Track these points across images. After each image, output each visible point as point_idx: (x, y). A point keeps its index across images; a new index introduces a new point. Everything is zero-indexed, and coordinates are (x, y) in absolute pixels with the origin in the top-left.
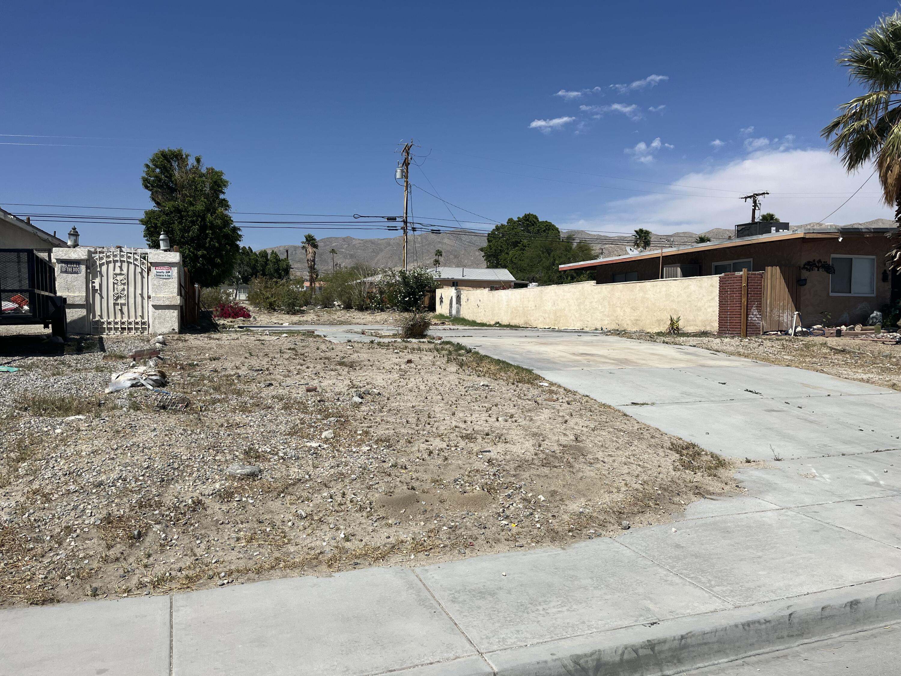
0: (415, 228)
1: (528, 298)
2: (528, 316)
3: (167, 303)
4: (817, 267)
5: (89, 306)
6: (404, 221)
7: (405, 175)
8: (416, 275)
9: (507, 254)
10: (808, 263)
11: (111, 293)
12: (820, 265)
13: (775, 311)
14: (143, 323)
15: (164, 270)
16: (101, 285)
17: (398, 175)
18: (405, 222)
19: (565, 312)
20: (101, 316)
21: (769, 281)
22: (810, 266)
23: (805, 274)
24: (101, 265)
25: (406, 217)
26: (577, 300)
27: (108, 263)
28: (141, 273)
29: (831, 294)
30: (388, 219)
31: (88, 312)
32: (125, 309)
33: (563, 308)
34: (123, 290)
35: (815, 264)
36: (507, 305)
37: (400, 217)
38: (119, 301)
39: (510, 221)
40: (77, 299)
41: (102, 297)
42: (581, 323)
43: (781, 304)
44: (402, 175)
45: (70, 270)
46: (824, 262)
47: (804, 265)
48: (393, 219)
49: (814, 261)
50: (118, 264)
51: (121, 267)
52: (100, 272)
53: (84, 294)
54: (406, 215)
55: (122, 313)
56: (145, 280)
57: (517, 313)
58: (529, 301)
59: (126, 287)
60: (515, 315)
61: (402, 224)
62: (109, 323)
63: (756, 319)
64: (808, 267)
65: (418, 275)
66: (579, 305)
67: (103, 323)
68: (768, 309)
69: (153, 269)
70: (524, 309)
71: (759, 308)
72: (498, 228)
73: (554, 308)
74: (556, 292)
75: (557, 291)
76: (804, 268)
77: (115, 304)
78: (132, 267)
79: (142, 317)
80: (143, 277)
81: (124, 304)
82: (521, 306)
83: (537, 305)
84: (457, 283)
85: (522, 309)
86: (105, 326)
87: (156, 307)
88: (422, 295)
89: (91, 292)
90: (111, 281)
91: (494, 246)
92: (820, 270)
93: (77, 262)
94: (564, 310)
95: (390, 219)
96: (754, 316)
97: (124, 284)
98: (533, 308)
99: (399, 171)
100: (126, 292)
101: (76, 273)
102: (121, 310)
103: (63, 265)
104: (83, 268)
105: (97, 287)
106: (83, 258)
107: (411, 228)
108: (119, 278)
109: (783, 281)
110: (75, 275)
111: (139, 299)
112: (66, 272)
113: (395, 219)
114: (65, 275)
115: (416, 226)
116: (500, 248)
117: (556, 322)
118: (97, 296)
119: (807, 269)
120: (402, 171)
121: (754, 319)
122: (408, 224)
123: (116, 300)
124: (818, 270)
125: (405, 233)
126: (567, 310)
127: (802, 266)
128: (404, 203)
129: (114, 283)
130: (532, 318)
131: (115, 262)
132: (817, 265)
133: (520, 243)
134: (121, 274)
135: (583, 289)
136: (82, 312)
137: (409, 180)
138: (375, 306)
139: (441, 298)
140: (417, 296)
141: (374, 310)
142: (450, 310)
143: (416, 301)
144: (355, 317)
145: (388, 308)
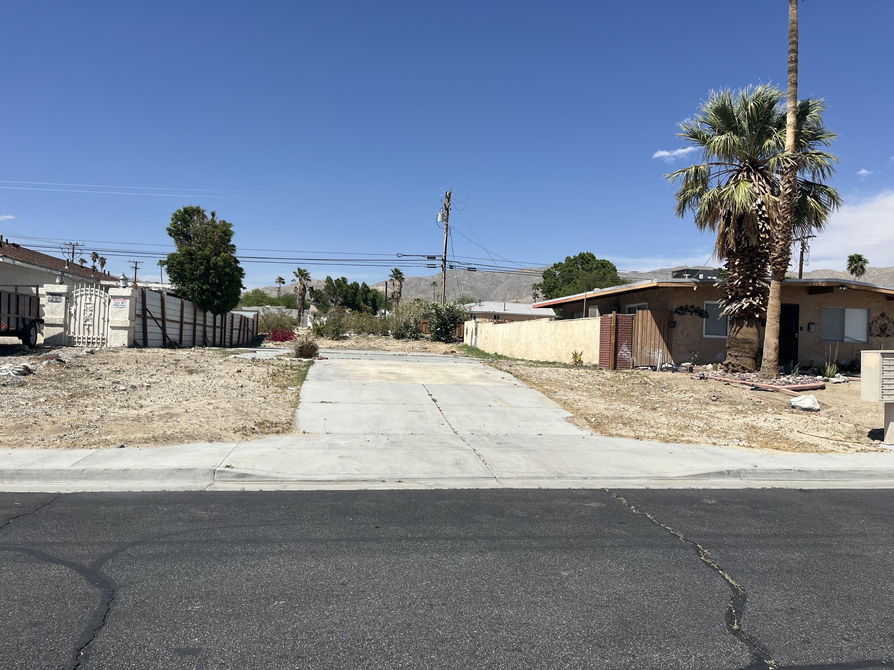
0: (452, 266)
2: (512, 348)
3: (120, 325)
4: (689, 311)
5: (66, 326)
6: (442, 260)
7: (446, 219)
8: (448, 307)
10: (681, 308)
11: (82, 316)
12: (693, 310)
13: (646, 349)
14: (103, 339)
15: (120, 301)
16: (75, 311)
17: (439, 219)
18: (445, 261)
19: (532, 345)
20: (74, 333)
21: (640, 323)
22: (682, 310)
23: (677, 318)
24: (76, 297)
25: (445, 257)
26: (538, 334)
27: (81, 295)
28: (104, 303)
29: (705, 336)
30: (428, 258)
31: (65, 330)
32: (91, 328)
33: (530, 341)
34: (91, 315)
35: (688, 309)
36: (502, 337)
37: (441, 256)
38: (87, 323)
39: (568, 259)
40: (58, 320)
41: (76, 320)
43: (653, 343)
44: (443, 219)
45: (55, 300)
46: (698, 307)
47: (676, 310)
48: (433, 258)
49: (687, 306)
50: (89, 296)
51: (90, 299)
52: (76, 302)
53: (63, 317)
54: (445, 254)
55: (89, 332)
56: (107, 308)
57: (507, 345)
58: (514, 334)
59: (93, 313)
60: (505, 346)
61: (441, 263)
62: (79, 338)
63: (626, 355)
64: (681, 312)
65: (450, 307)
66: (539, 340)
67: (75, 338)
68: (639, 347)
69: (112, 300)
70: (510, 342)
71: (630, 346)
73: (526, 341)
76: (676, 312)
77: (84, 325)
78: (98, 298)
79: (103, 335)
80: (105, 306)
81: (91, 325)
82: (509, 338)
84: (498, 316)
86: (76, 340)
87: (113, 328)
88: (453, 327)
89: (68, 315)
90: (83, 308)
92: (693, 314)
93: (60, 295)
94: (531, 343)
95: (430, 258)
96: (624, 352)
97: (92, 311)
99: (439, 215)
100: (92, 317)
101: (59, 302)
102: (88, 329)
103: (50, 296)
104: (64, 298)
105: (73, 312)
106: (63, 291)
108: (89, 306)
109: (654, 323)
110: (58, 304)
111: (101, 321)
112: (52, 301)
113: (435, 258)
114: (51, 303)
115: (453, 264)
118: (73, 319)
119: (679, 314)
120: (443, 215)
121: (624, 355)
122: (447, 263)
123: (85, 322)
124: (691, 314)
125: (444, 270)
127: (674, 310)
129: (85, 310)
131: (86, 295)
132: (689, 309)
134: (90, 304)
135: (541, 325)
136: (61, 330)
137: (449, 223)
138: (411, 335)
139: (467, 330)
140: (449, 327)
141: (409, 338)
142: (471, 341)
143: (447, 331)
144: (389, 344)
145: (423, 337)
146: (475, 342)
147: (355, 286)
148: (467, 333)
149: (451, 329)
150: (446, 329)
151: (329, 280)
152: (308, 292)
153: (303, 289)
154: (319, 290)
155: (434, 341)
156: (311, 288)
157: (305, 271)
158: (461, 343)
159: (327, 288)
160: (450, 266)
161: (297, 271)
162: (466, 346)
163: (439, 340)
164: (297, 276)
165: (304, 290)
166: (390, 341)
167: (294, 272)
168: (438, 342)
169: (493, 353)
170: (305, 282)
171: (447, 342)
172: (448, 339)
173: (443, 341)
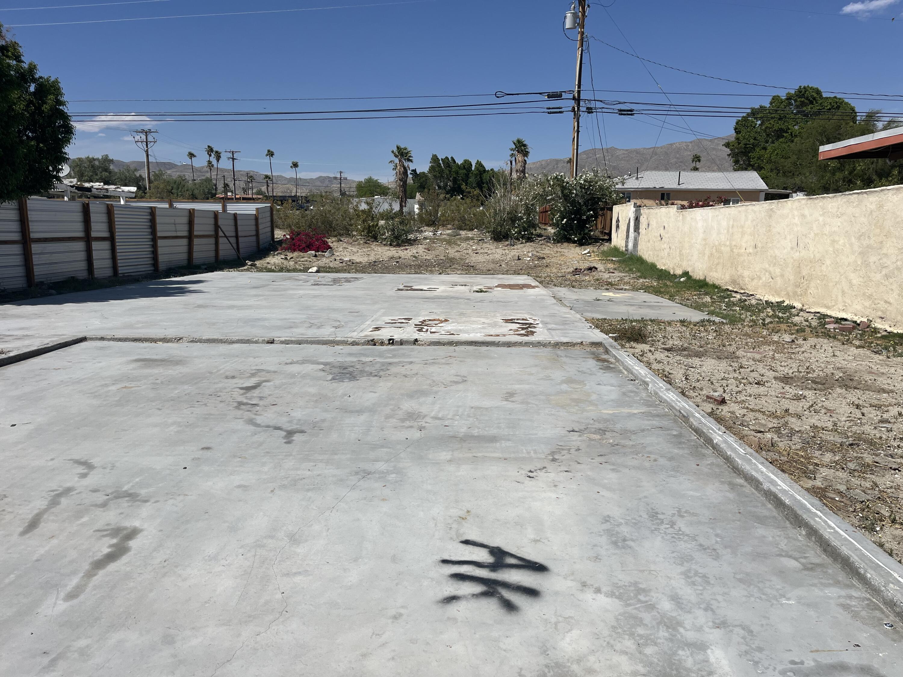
0: (591, 108)
1: (742, 227)
2: (739, 268)
6: (574, 98)
7: (580, 22)
8: (582, 182)
9: (765, 148)
17: (568, 24)
18: (578, 100)
19: (824, 268)
25: (579, 92)
26: (859, 238)
30: (549, 96)
33: (818, 256)
36: (705, 240)
37: (572, 91)
39: (775, 99)
42: (867, 304)
44: (574, 22)
48: (555, 96)
54: (579, 87)
57: (719, 258)
58: (743, 234)
60: (716, 261)
61: (572, 103)
65: (585, 181)
66: (862, 254)
70: (732, 250)
72: (754, 113)
73: (796, 255)
74: (803, 216)
75: (806, 212)
82: (728, 243)
83: (759, 245)
84: (668, 195)
85: (728, 249)
88: (592, 216)
91: (744, 139)
94: (821, 261)
95: (552, 96)
98: (751, 250)
99: (569, 15)
107: (585, 109)
113: (560, 96)
115: (592, 105)
116: (752, 141)
117: (799, 290)
120: (575, 15)
122: (582, 103)
125: (577, 117)
126: (828, 262)
128: (576, 68)
130: (746, 273)
133: (787, 132)
135: (880, 206)
137: (585, 30)
138: (519, 233)
139: (618, 221)
140: (585, 217)
141: (518, 239)
142: (627, 242)
143: (582, 225)
144: (482, 251)
145: (540, 236)
146: (635, 245)
147: (467, 164)
148: (618, 226)
149: (588, 220)
150: (580, 220)
151: (435, 159)
152: (410, 176)
153: (403, 173)
154: (424, 173)
155: (558, 242)
156: (414, 171)
157: (405, 149)
158: (607, 244)
159: (432, 169)
160: (588, 108)
161: (395, 150)
162: (616, 251)
163: (569, 240)
164: (396, 156)
165: (405, 173)
166: (485, 245)
167: (393, 152)
168: (566, 244)
169: (679, 272)
170: (406, 164)
171: (581, 243)
172: (583, 238)
173: (574, 242)
